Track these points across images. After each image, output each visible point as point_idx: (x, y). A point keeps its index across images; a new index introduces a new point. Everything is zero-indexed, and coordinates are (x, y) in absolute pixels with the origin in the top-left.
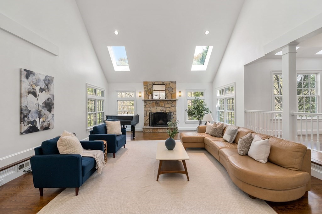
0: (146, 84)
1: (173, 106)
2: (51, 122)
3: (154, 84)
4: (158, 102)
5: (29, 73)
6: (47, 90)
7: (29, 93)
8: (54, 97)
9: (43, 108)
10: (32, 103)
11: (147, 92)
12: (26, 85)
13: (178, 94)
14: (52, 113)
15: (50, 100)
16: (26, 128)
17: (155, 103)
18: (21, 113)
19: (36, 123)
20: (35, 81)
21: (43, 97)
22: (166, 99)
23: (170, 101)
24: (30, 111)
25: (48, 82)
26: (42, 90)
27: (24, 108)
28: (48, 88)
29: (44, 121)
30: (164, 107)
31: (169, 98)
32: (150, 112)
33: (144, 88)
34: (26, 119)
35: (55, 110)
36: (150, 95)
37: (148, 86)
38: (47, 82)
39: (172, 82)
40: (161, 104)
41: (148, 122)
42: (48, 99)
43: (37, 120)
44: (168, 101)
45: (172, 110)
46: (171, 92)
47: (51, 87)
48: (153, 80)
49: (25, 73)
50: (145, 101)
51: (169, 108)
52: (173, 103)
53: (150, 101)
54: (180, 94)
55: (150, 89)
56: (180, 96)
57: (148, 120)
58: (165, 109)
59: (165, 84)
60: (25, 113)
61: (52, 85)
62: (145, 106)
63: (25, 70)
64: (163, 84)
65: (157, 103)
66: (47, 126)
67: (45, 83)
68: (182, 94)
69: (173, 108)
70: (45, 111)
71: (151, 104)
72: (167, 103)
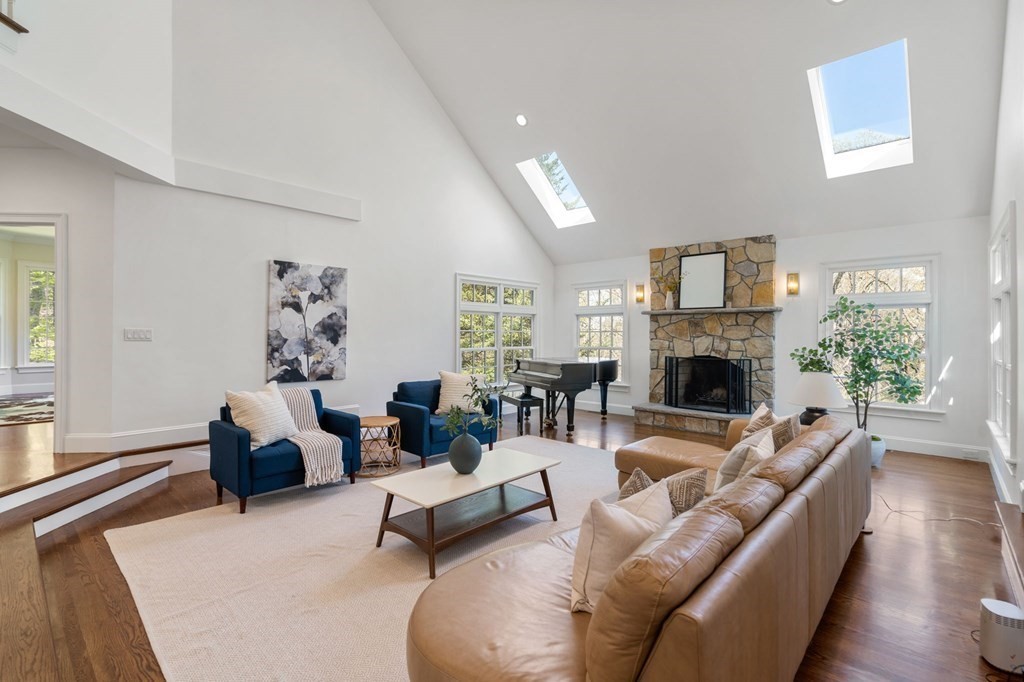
0: (657, 256)
1: (757, 333)
2: (338, 364)
3: (683, 253)
4: (697, 320)
5: (284, 268)
6: (327, 298)
7: (284, 305)
8: (345, 311)
9: (317, 334)
10: (292, 325)
11: (662, 286)
12: (280, 290)
13: (781, 285)
14: (340, 345)
15: (334, 317)
16: (277, 371)
17: (685, 324)
18: (269, 344)
19: (300, 364)
20: (298, 282)
21: (317, 313)
22: (729, 308)
23: (747, 312)
24: (285, 341)
25: (331, 281)
26: (314, 298)
27: (273, 334)
28: (330, 292)
29: (319, 363)
30: (722, 338)
31: (743, 304)
32: (668, 354)
33: (652, 274)
34: (276, 355)
35: (348, 341)
36: (669, 294)
37: (666, 263)
38: (327, 281)
39: (755, 240)
40: (708, 325)
41: (663, 391)
42: (330, 317)
43: (303, 358)
44: (737, 314)
45: (756, 347)
46: (749, 281)
47: (338, 290)
48: (682, 242)
49: (278, 267)
50: (654, 317)
51: (743, 340)
52: (758, 324)
53: (671, 315)
54: (793, 285)
55: (670, 272)
56: (791, 293)
57: (663, 383)
58: (723, 347)
59: (725, 252)
60: (275, 343)
61: (342, 285)
62: (654, 332)
63: (276, 262)
64: (719, 248)
65: (696, 325)
66: (327, 372)
67: (323, 284)
68: (804, 284)
69: (757, 342)
70: (322, 342)
71: (672, 327)
72: (731, 321)
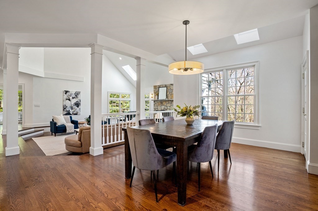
0: (155, 87)
2: (79, 112)
3: (160, 87)
5: (66, 92)
6: (76, 98)
7: (67, 99)
8: (80, 100)
9: (74, 105)
10: (68, 103)
12: (66, 96)
14: (79, 108)
15: (78, 102)
16: (65, 113)
17: (160, 103)
18: (63, 107)
19: (70, 111)
20: (70, 95)
21: (74, 101)
24: (67, 107)
25: (77, 94)
26: (73, 98)
27: (64, 105)
28: (77, 97)
29: (74, 111)
30: (166, 106)
32: (157, 110)
34: (65, 110)
35: (81, 107)
37: (156, 89)
38: (76, 94)
40: (164, 103)
42: (77, 102)
43: (71, 110)
46: (171, 94)
47: (79, 96)
49: (65, 92)
50: (154, 101)
51: (169, 107)
52: (172, 103)
53: (157, 101)
58: (166, 108)
59: (167, 87)
60: (65, 107)
61: (79, 95)
63: (65, 91)
66: (76, 113)
67: (75, 95)
70: (75, 107)
71: (157, 104)
72: (167, 102)
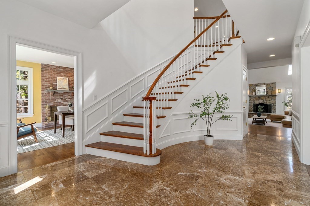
0: (251, 85)
1: (273, 99)
3: (256, 85)
4: (260, 97)
11: (252, 91)
13: (277, 91)
17: (257, 98)
22: (267, 95)
23: (270, 96)
30: (265, 100)
31: (270, 94)
32: (253, 103)
33: (249, 88)
36: (254, 92)
37: (253, 87)
39: (272, 83)
40: (262, 98)
41: (252, 110)
44: (268, 96)
45: (272, 102)
46: (271, 90)
48: (256, 83)
50: (250, 96)
52: (273, 98)
53: (254, 96)
54: (279, 91)
55: (254, 88)
56: (279, 92)
57: (253, 108)
58: (266, 102)
59: (266, 85)
62: (250, 99)
64: (264, 84)
65: (260, 98)
68: (282, 91)
69: (273, 101)
